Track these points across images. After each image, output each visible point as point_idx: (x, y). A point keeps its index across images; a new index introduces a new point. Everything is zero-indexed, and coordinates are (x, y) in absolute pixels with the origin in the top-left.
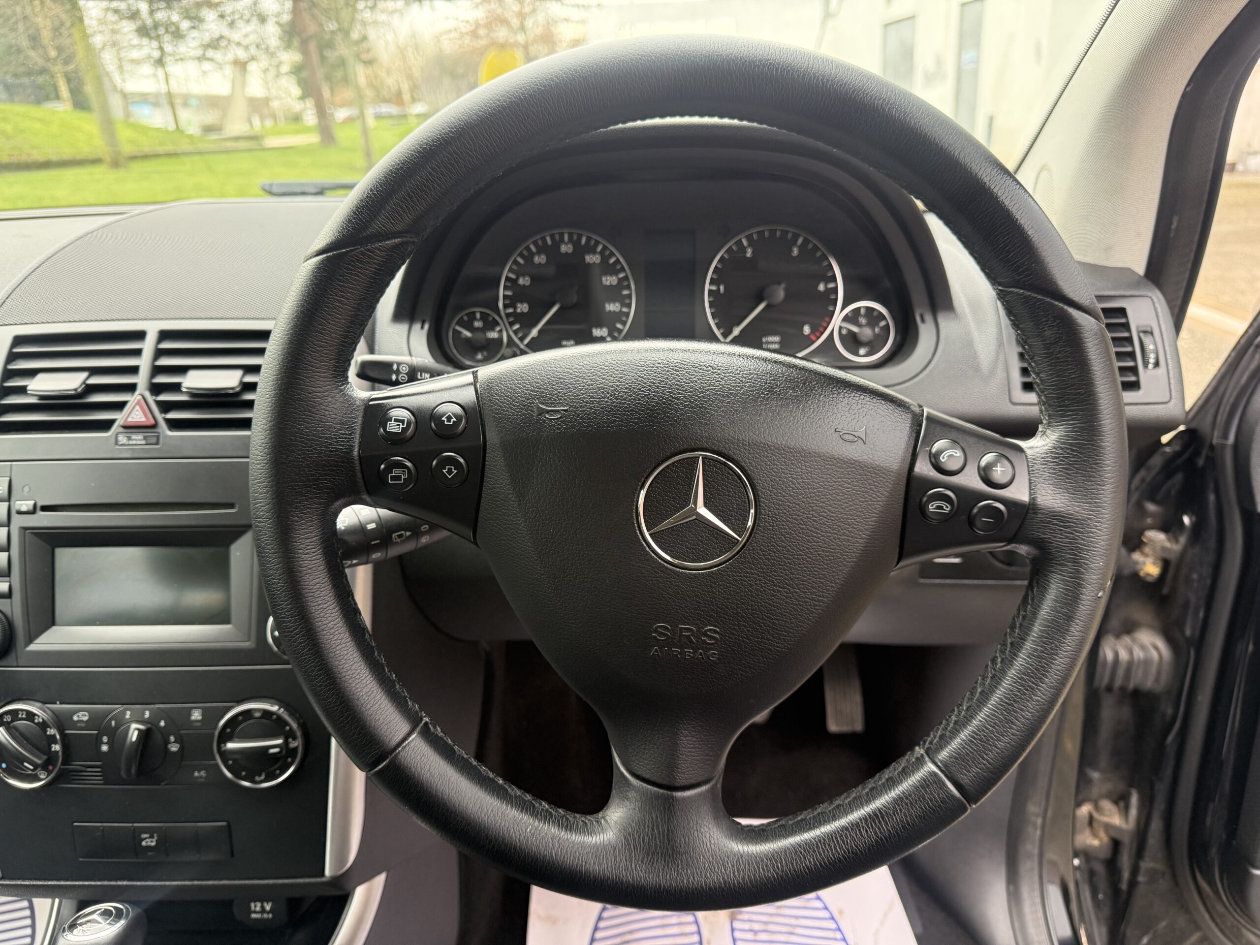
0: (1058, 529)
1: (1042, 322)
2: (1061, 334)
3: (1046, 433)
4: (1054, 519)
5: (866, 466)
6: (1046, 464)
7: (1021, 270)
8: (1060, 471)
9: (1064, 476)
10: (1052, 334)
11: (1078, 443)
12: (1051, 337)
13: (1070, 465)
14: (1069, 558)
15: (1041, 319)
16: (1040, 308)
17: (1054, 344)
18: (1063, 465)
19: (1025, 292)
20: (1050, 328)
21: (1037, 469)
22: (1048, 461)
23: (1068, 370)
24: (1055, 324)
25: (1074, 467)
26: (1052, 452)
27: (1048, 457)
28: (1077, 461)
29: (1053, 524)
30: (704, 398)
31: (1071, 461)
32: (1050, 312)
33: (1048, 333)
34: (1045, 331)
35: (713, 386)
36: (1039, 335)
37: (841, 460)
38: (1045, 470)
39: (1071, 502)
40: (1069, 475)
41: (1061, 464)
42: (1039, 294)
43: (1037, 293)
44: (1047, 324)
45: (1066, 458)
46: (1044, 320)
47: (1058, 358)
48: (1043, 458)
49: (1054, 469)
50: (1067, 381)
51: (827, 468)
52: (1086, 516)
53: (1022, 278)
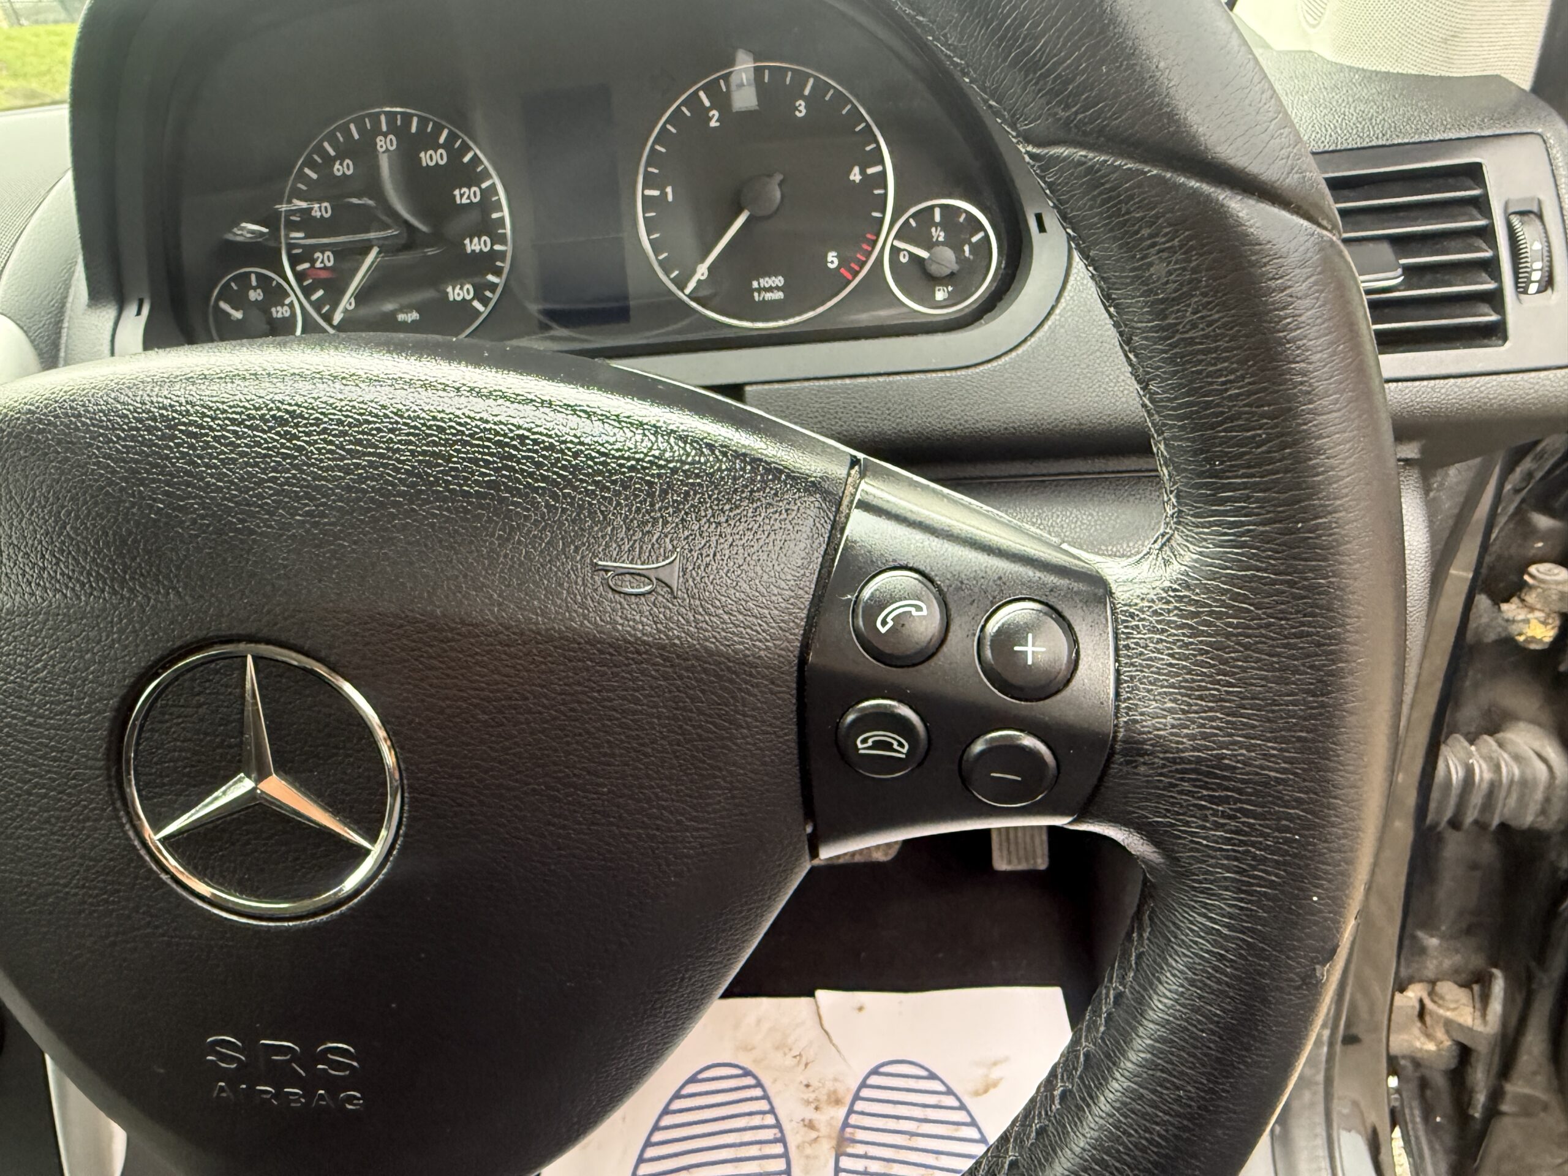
0: (1195, 805)
1: (1142, 239)
2: (1194, 271)
3: (1173, 542)
4: (1182, 779)
5: (678, 656)
6: (1163, 631)
7: (1071, 87)
8: (1202, 652)
9: (1213, 666)
10: (1170, 273)
11: (1251, 579)
12: (1167, 283)
13: (1228, 636)
14: (1226, 878)
15: (1137, 232)
16: (1131, 197)
17: (1176, 301)
18: (1210, 635)
19: (1091, 155)
20: (1165, 255)
21: (1137, 644)
22: (1169, 623)
23: (1219, 373)
24: (1176, 242)
25: (1239, 643)
26: (1180, 599)
27: (1169, 611)
28: (1249, 627)
29: (1181, 792)
30: (248, 505)
31: (1230, 625)
32: (1160, 209)
33: (1159, 270)
34: (1151, 264)
35: (274, 470)
36: (1138, 277)
37: (611, 646)
38: (1159, 646)
39: (1231, 735)
40: (1225, 662)
41: (1203, 633)
42: (1131, 157)
43: (1121, 155)
44: (1153, 245)
45: (1219, 616)
46: (1145, 232)
47: (1191, 342)
48: (1155, 613)
49: (1186, 645)
50: (1218, 405)
51: (574, 668)
52: (1272, 774)
53: (1076, 113)
